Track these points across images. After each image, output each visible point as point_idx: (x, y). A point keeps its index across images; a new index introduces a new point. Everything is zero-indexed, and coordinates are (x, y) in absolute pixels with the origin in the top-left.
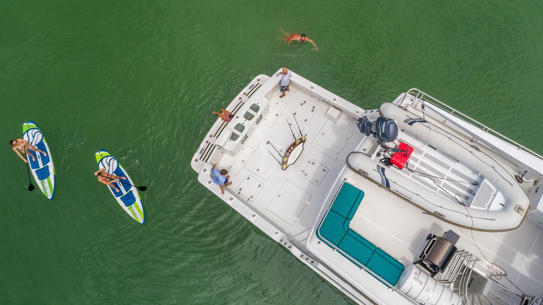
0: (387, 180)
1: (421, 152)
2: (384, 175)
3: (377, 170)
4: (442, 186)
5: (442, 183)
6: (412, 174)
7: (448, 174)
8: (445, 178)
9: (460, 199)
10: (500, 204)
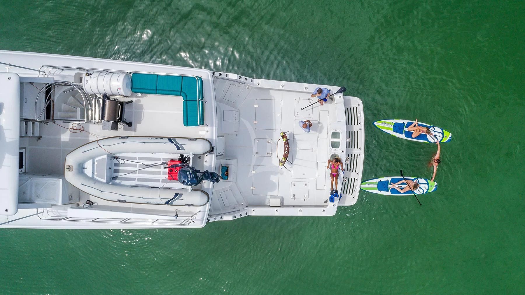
0: (172, 142)
1: (163, 181)
2: (175, 145)
3: (183, 145)
4: (137, 164)
5: (138, 166)
6: (162, 161)
7: (137, 176)
8: (137, 172)
9: (121, 161)
10: (86, 168)
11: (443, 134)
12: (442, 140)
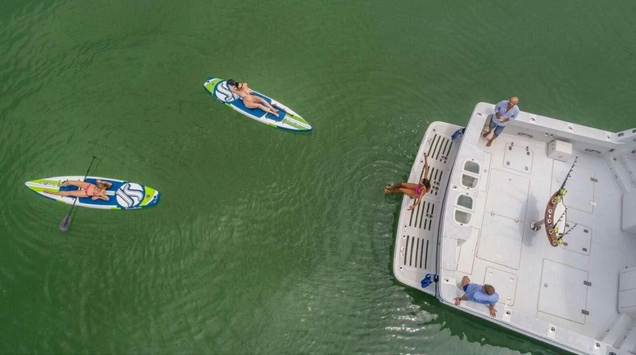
11: (144, 192)
12: (141, 202)
